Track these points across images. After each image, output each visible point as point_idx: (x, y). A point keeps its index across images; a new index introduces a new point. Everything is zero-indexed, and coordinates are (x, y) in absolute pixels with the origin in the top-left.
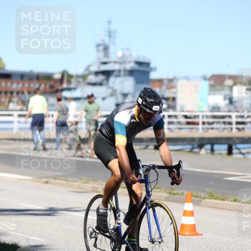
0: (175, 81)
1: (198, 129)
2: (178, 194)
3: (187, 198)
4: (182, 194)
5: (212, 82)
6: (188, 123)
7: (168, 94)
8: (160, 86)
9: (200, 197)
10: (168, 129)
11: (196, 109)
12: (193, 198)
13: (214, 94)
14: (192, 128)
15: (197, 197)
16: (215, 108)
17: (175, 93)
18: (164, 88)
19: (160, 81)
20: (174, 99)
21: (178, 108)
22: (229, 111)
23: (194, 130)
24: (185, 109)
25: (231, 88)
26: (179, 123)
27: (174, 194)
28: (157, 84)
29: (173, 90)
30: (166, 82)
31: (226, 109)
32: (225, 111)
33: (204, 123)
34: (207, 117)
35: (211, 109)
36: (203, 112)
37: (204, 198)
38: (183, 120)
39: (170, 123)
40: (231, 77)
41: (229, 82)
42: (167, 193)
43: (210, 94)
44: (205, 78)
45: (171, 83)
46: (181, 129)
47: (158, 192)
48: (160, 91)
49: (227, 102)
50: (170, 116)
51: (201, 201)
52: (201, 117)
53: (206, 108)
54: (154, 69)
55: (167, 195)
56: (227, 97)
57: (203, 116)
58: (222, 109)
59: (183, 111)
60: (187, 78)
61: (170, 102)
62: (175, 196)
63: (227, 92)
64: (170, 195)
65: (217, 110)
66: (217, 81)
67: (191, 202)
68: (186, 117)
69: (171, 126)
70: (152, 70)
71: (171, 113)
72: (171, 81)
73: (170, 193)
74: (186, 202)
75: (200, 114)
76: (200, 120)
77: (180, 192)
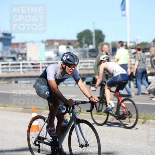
0: (26, 44)
1: (39, 71)
2: (29, 108)
3: (33, 111)
4: (31, 108)
5: (47, 44)
6: (34, 68)
7: (22, 51)
8: (18, 47)
9: (41, 109)
10: (23, 71)
11: (38, 59)
12: (37, 110)
13: (48, 51)
14: (36, 71)
15: (40, 109)
16: (49, 59)
17: (26, 51)
18: (20, 48)
19: (17, 44)
20: (25, 54)
21: (28, 59)
22: (57, 60)
23: (37, 71)
24: (32, 60)
25: (58, 47)
26: (29, 68)
27: (27, 108)
28: (16, 46)
29: (25, 49)
30: (21, 45)
31: (55, 59)
32: (54, 60)
33: (43, 67)
34: (45, 64)
35: (46, 59)
36: (42, 61)
37: (44, 110)
38: (31, 66)
39: (23, 68)
40: (57, 41)
41: (56, 44)
42: (22, 108)
43: (46, 51)
44: (43, 42)
45: (24, 45)
46: (30, 71)
47: (17, 107)
48: (18, 50)
49: (56, 55)
50: (23, 64)
51: (42, 112)
52: (41, 64)
53: (43, 59)
54: (14, 37)
55: (23, 109)
56: (56, 52)
57: (42, 63)
58: (53, 59)
59: (30, 61)
60: (33, 42)
61: (24, 56)
62: (27, 110)
63: (55, 49)
64: (24, 109)
65: (50, 59)
66: (50, 44)
67: (36, 112)
68: (32, 64)
69: (25, 70)
70: (12, 38)
71: (24, 62)
72: (23, 44)
73: (24, 108)
74: (33, 112)
75: (41, 62)
76: (41, 66)
77: (30, 107)
